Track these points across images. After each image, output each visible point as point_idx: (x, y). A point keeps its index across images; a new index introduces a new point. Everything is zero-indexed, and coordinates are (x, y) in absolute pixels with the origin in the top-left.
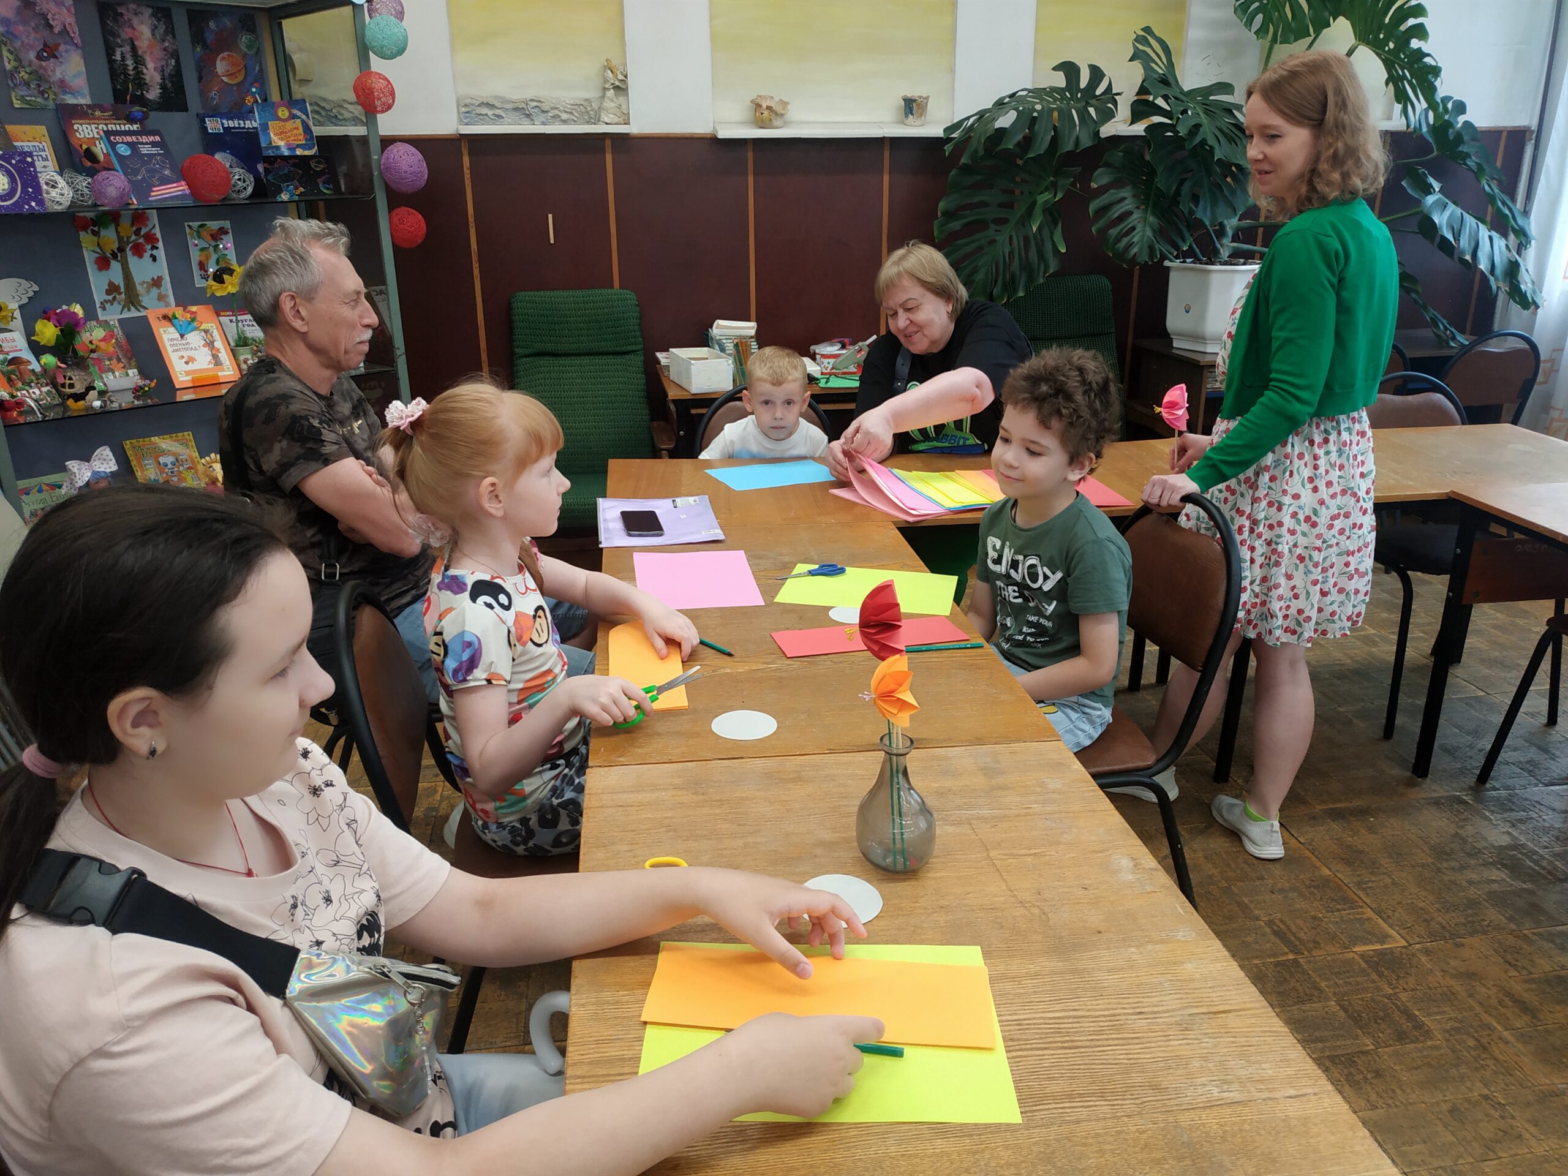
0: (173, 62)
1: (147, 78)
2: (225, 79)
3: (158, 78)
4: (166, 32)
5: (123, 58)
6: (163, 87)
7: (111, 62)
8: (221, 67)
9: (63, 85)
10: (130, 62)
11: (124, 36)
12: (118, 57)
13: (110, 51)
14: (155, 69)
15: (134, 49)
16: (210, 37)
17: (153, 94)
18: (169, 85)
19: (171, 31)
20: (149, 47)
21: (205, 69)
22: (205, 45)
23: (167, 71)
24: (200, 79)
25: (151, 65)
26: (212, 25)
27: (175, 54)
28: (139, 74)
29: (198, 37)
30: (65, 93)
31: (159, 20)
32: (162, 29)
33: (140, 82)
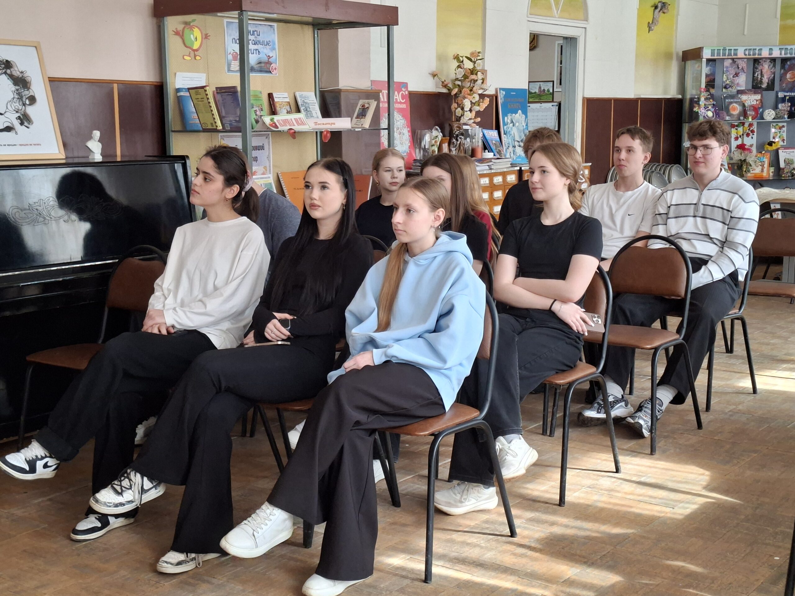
0: (773, 75)
1: (763, 81)
2: (789, 80)
3: (767, 81)
4: (773, 67)
5: (758, 75)
6: (768, 83)
7: (754, 76)
8: (788, 76)
9: (738, 84)
10: (759, 77)
11: (759, 68)
12: (756, 75)
13: (754, 73)
14: (767, 78)
15: (762, 72)
16: (787, 67)
17: (764, 86)
18: (770, 83)
19: (774, 66)
20: (767, 71)
21: (782, 77)
22: (785, 69)
23: (771, 78)
24: (780, 80)
25: (765, 77)
26: (788, 63)
27: (774, 73)
28: (761, 79)
29: (783, 67)
30: (738, 87)
31: (771, 63)
32: (772, 65)
33: (761, 82)
